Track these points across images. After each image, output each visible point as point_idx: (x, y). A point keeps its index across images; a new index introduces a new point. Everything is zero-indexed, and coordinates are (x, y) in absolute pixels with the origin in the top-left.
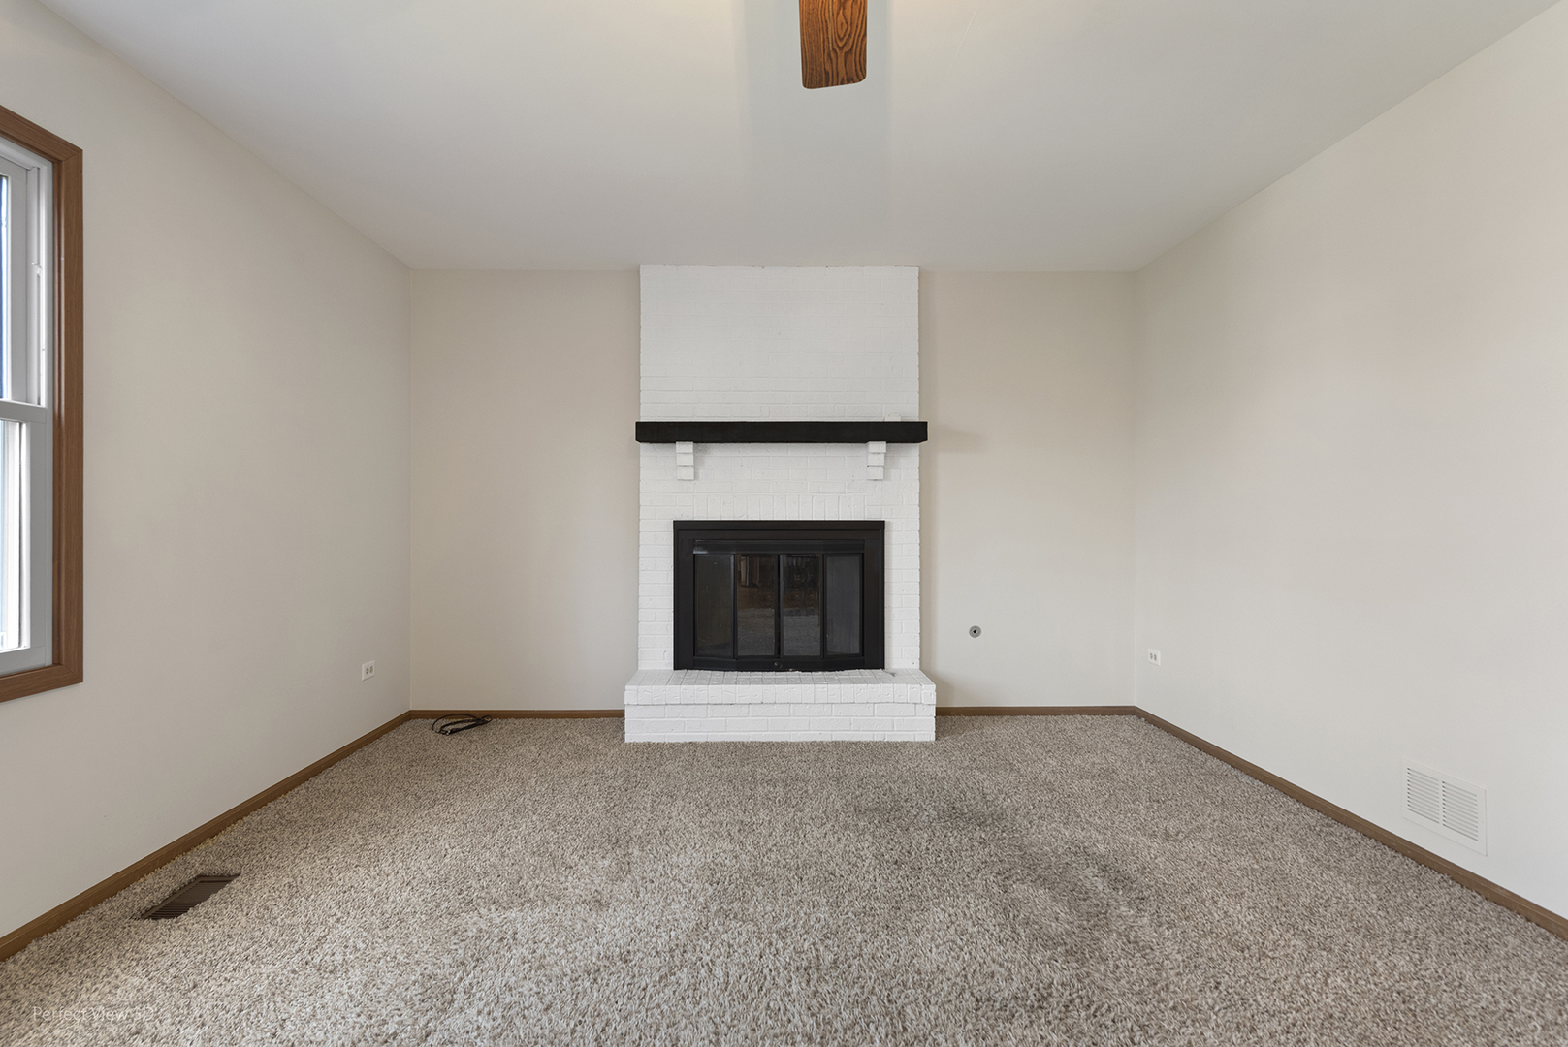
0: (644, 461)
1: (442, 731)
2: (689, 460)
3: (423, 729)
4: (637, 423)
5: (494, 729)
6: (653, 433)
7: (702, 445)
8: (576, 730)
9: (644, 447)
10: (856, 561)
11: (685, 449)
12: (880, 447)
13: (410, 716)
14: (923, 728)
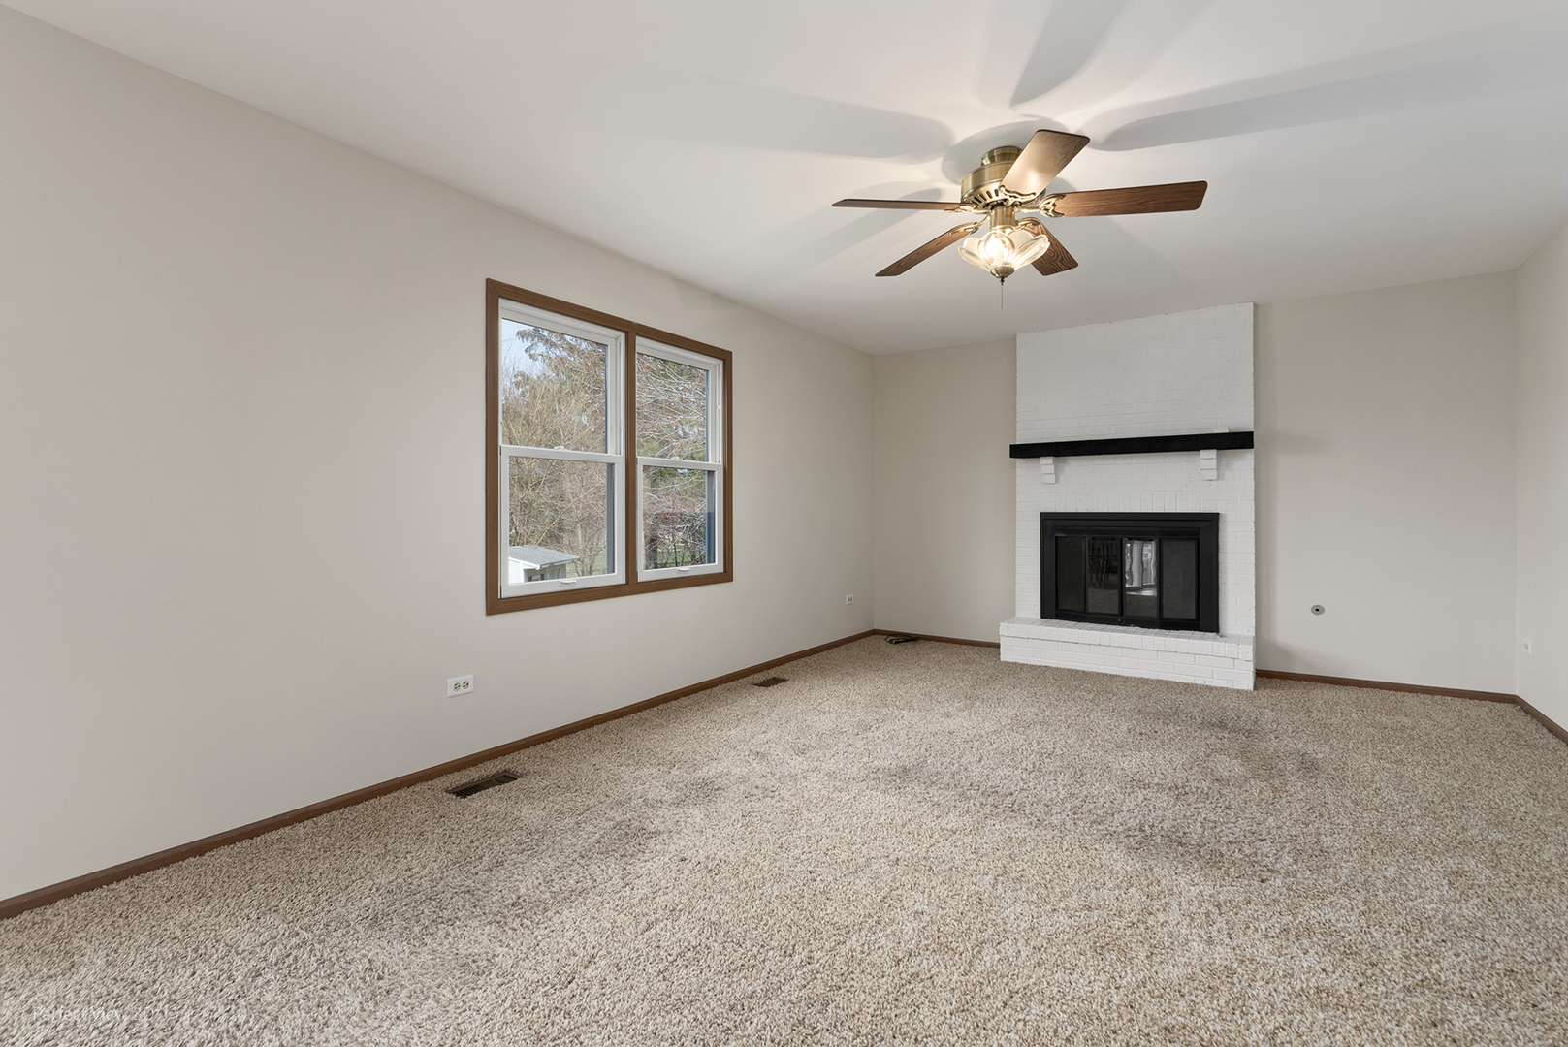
0: (1019, 471)
1: (891, 641)
2: (1051, 469)
3: (881, 641)
4: (1011, 446)
5: (920, 646)
6: (1021, 451)
7: (1057, 458)
8: (971, 653)
9: (1019, 461)
10: (1192, 545)
11: (1047, 463)
12: (1212, 453)
13: (874, 632)
14: (1246, 681)
